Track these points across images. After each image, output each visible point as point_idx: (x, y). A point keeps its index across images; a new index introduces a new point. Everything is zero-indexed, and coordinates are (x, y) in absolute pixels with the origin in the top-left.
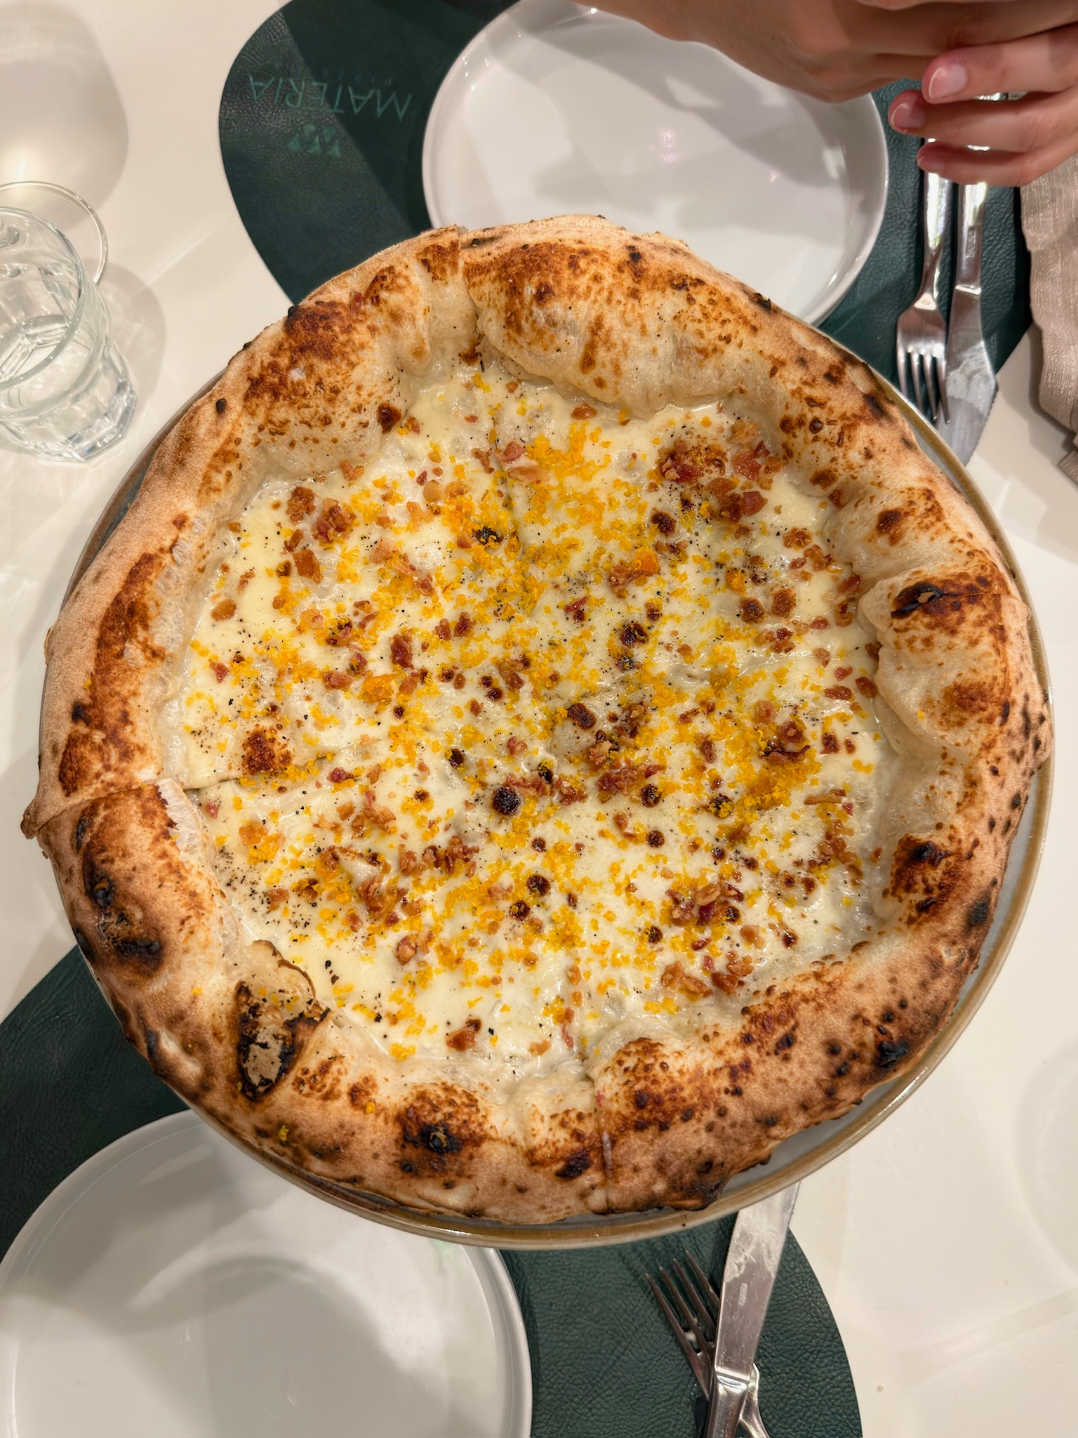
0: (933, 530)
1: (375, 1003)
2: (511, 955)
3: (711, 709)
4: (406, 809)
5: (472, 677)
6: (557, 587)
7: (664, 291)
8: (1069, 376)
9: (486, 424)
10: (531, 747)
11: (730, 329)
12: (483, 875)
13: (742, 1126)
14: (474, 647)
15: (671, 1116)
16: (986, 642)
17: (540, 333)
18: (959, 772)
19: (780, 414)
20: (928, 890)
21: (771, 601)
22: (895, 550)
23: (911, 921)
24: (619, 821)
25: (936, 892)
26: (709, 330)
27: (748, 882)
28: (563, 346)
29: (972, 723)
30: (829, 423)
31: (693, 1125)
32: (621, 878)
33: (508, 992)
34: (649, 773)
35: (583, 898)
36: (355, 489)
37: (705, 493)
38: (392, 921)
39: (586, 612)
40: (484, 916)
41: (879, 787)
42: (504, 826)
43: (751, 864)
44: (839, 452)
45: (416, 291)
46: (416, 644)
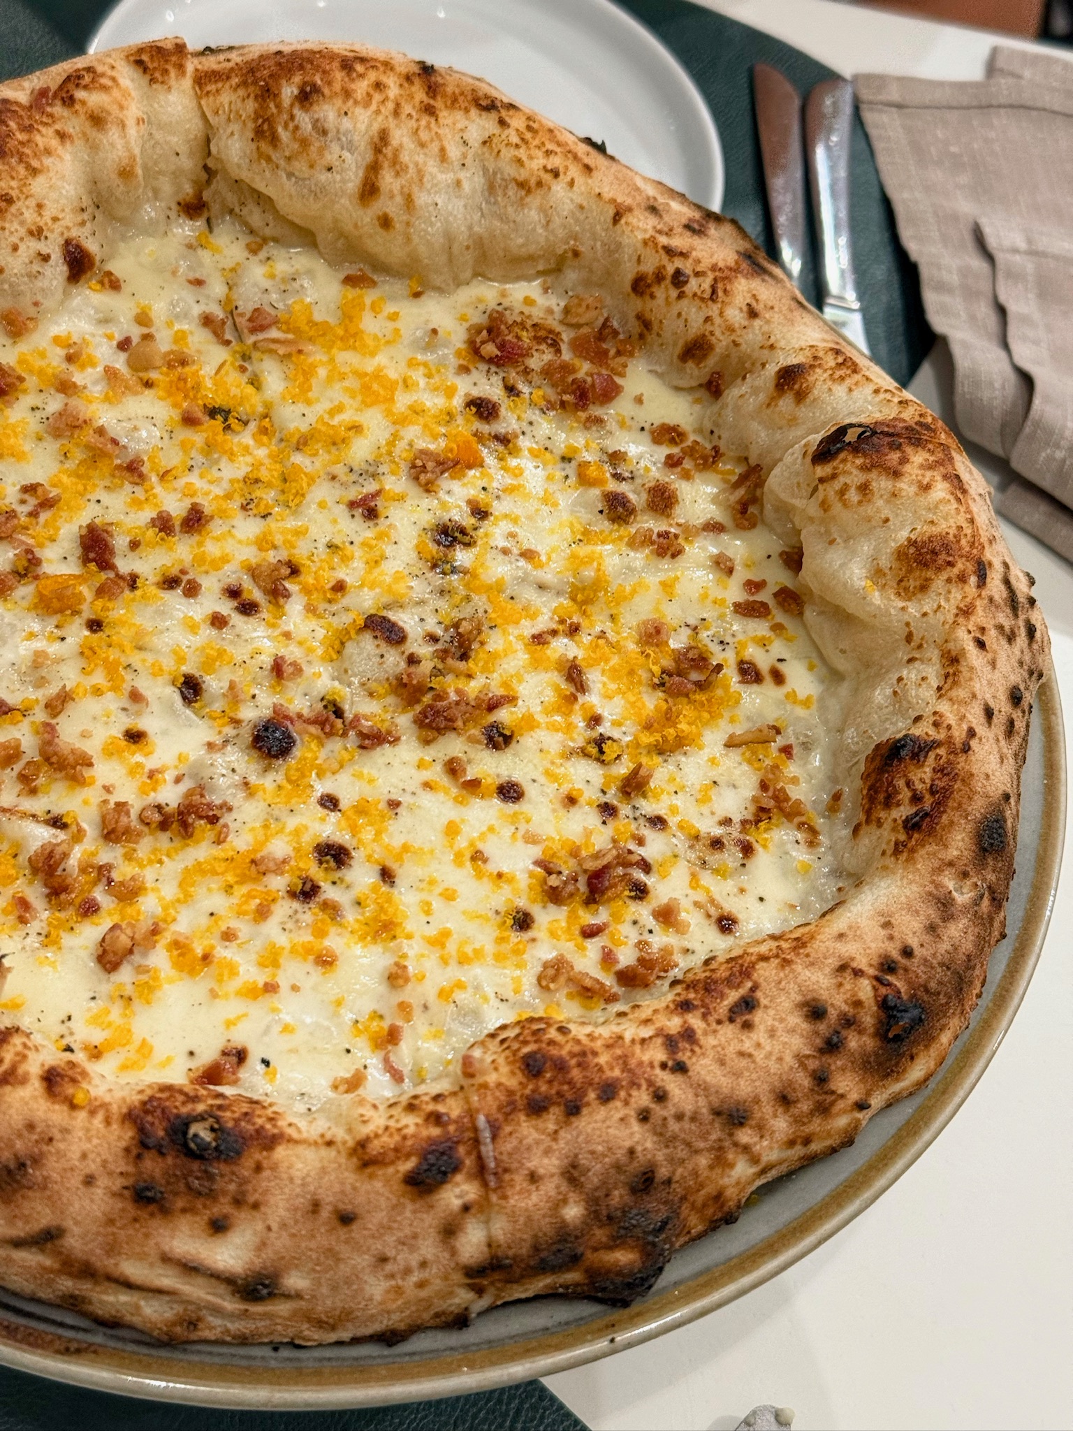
0: (848, 382)
1: (63, 1029)
2: (293, 951)
3: (574, 630)
4: (110, 751)
5: (211, 585)
6: (334, 478)
7: (467, 110)
8: (991, 384)
9: (217, 288)
10: (308, 670)
11: (555, 162)
12: (240, 842)
13: (693, 1119)
14: (212, 549)
15: (581, 1093)
16: (941, 490)
17: (304, 143)
18: (934, 654)
19: (629, 272)
20: (916, 799)
21: (644, 496)
22: (803, 412)
23: (898, 849)
24: (453, 768)
25: (928, 802)
26: (531, 158)
27: (655, 847)
28: (336, 163)
29: (939, 583)
30: (697, 274)
31: (617, 1109)
32: (462, 843)
33: (289, 1007)
34: (492, 706)
35: (407, 874)
36: (24, 347)
37: (536, 379)
38: (89, 909)
39: (380, 508)
40: (249, 896)
41: (825, 722)
42: (271, 776)
43: (658, 822)
44: (714, 310)
45: (126, 94)
46: (120, 542)
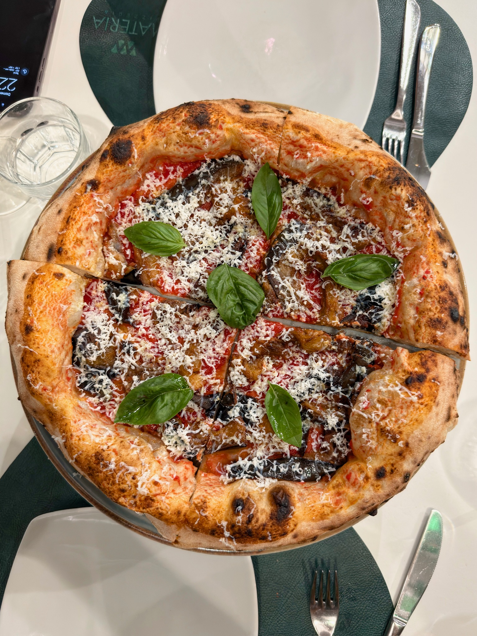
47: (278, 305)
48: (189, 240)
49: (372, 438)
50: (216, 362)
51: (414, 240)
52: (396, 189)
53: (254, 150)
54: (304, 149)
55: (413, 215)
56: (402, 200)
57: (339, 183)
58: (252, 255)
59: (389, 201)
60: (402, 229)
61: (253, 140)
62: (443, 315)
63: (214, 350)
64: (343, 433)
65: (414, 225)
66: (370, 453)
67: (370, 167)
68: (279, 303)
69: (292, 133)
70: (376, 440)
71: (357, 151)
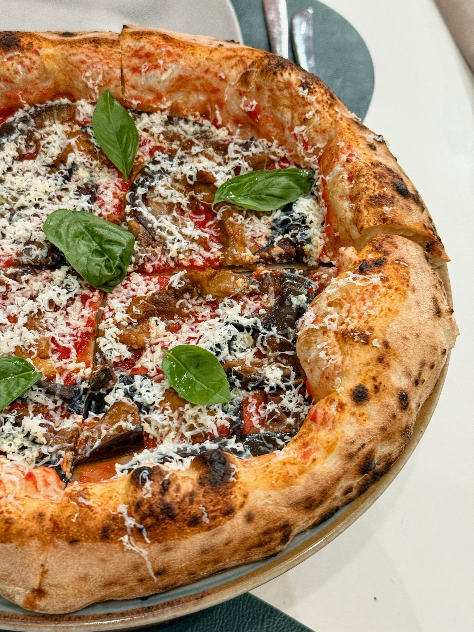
47: (158, 250)
48: (9, 196)
49: (334, 353)
50: (75, 340)
51: (324, 131)
52: (282, 75)
53: (88, 74)
54: (152, 58)
55: (312, 98)
56: (294, 86)
57: (209, 101)
58: (106, 199)
59: (278, 93)
60: (305, 121)
61: (83, 62)
62: (385, 189)
63: (68, 324)
64: (295, 391)
65: (317, 112)
66: (337, 372)
67: (244, 62)
68: (159, 248)
69: (133, 42)
70: (340, 353)
71: (223, 49)
